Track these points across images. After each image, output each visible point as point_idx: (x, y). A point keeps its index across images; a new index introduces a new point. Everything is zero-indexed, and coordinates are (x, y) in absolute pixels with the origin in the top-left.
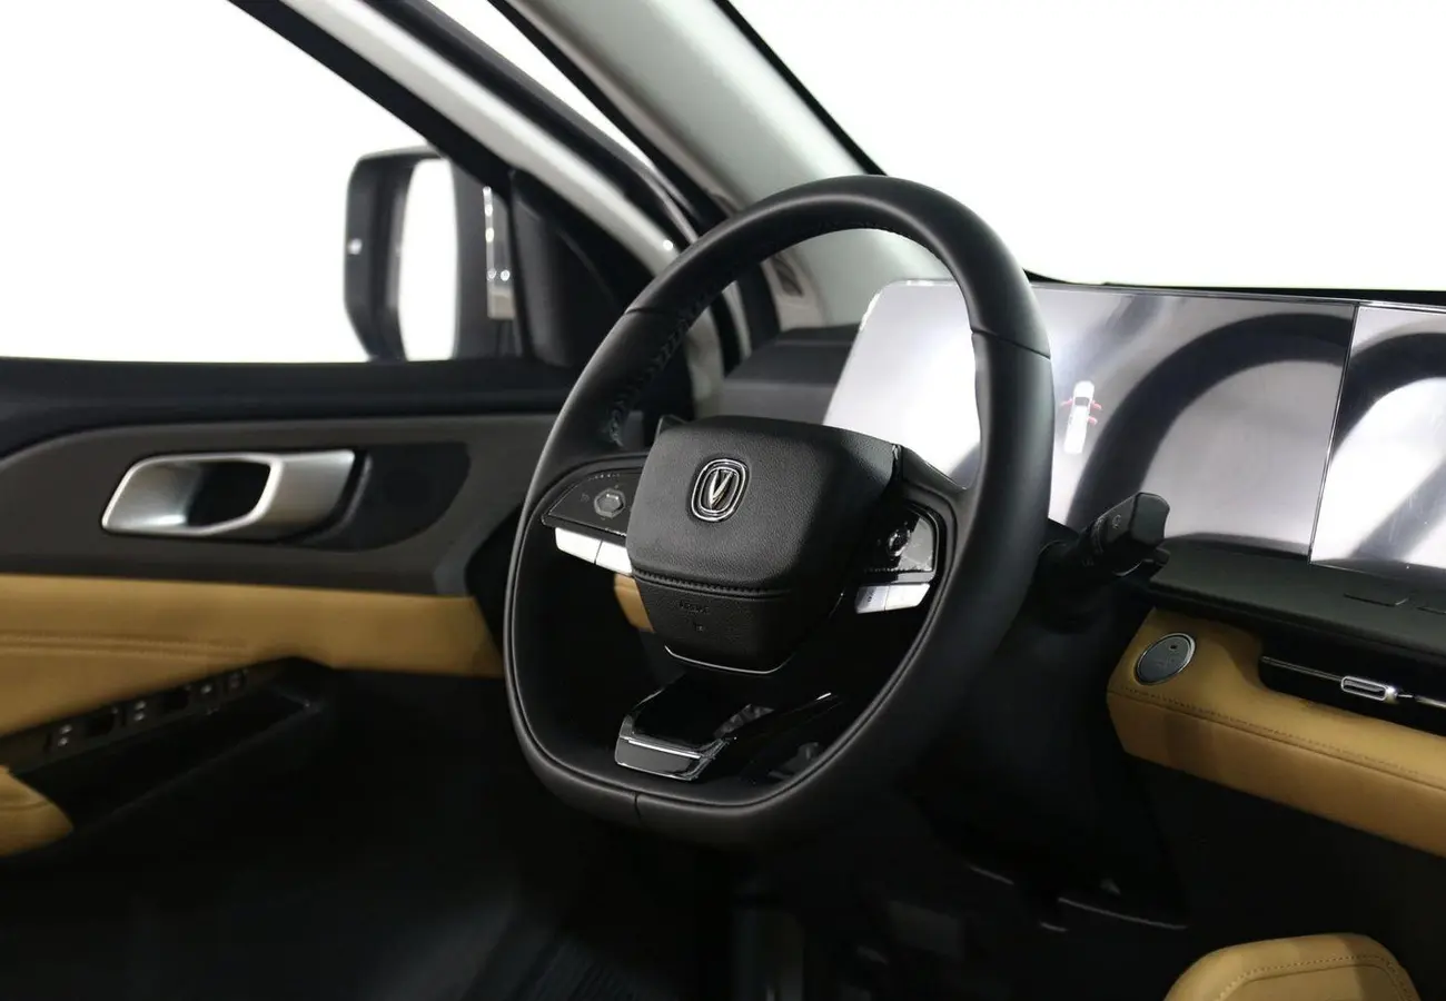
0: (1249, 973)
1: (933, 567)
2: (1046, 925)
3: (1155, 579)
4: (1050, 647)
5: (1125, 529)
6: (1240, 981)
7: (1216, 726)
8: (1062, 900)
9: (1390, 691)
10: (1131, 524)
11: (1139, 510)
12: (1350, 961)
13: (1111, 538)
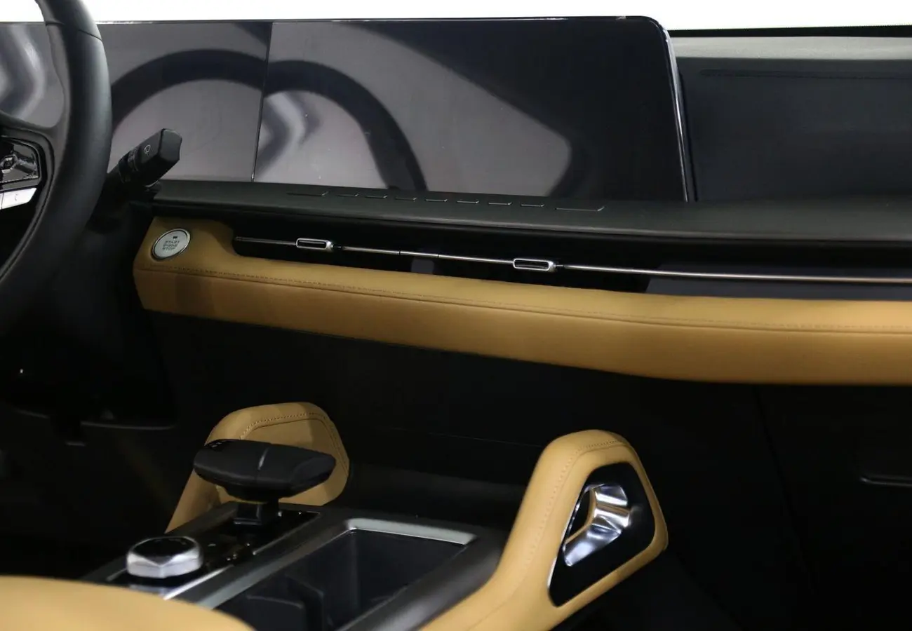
0: (255, 423)
1: (39, 176)
2: (70, 444)
3: (156, 197)
4: (95, 241)
5: (156, 152)
6: (251, 428)
7: (213, 280)
8: (84, 423)
9: (329, 244)
10: (160, 148)
11: (164, 140)
12: (306, 416)
13: (144, 160)
